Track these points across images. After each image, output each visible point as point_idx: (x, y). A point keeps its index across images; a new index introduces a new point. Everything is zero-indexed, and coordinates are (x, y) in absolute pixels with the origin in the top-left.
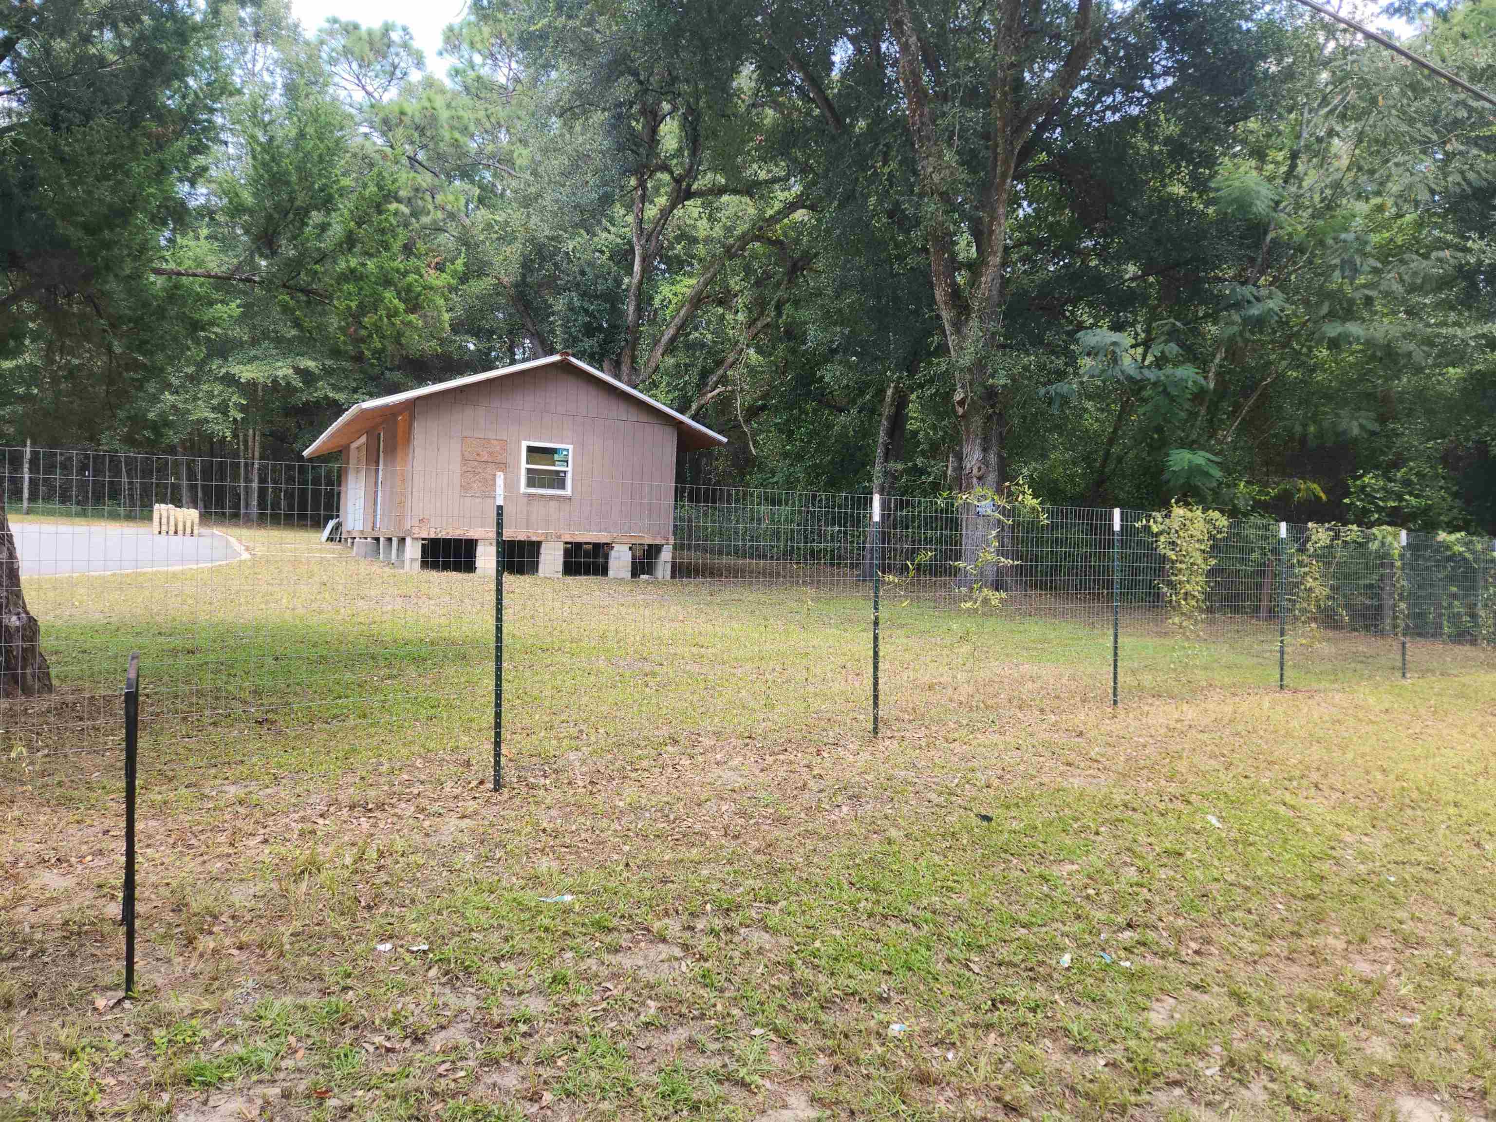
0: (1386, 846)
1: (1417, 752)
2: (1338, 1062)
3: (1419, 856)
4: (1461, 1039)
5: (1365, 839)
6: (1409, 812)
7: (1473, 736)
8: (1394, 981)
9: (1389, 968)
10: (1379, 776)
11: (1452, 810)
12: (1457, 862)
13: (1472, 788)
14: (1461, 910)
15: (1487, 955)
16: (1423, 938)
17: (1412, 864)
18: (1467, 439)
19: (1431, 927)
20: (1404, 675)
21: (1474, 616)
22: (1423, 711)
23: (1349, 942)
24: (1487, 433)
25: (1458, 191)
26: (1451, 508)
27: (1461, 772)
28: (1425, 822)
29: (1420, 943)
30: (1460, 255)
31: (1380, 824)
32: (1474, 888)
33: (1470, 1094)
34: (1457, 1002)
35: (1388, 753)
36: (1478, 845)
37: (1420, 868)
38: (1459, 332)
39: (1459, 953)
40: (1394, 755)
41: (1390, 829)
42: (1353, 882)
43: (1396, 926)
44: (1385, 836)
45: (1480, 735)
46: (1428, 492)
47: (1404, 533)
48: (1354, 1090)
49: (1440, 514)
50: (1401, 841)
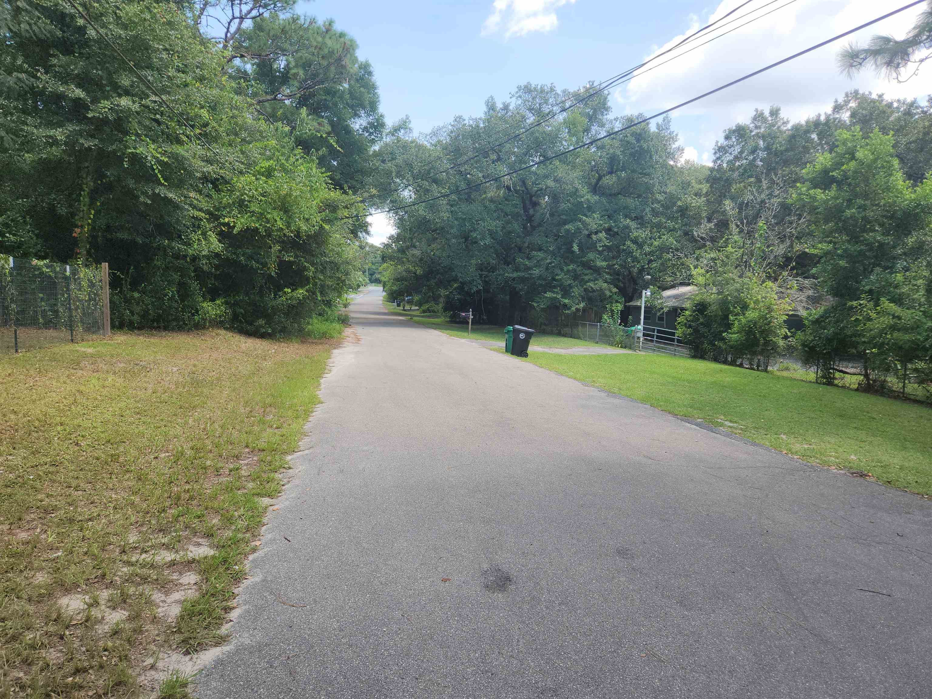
0: (25, 458)
1: (34, 397)
2: (18, 598)
3: (45, 459)
4: (86, 553)
5: (10, 458)
6: (35, 435)
7: (65, 383)
8: (44, 536)
9: (38, 530)
10: (13, 417)
11: (59, 428)
12: (67, 457)
13: (69, 413)
14: (74, 483)
15: (92, 503)
16: (56, 505)
17: (42, 465)
18: (42, 201)
19: (59, 498)
20: (17, 351)
21: (56, 312)
22: (32, 372)
23: (11, 524)
24: (55, 199)
25: (28, 35)
26: (36, 244)
27: (61, 405)
28: (46, 438)
29: (55, 509)
30: (32, 80)
31: (17, 446)
32: (79, 469)
33: (96, 580)
34: (81, 534)
35: (16, 401)
36: (77, 444)
37: (47, 466)
38: (35, 131)
39: (76, 507)
40: (21, 402)
41: (25, 448)
42: (7, 486)
43: (39, 504)
44: (23, 452)
45: (68, 381)
46: (21, 233)
47: (11, 259)
48: (31, 609)
49: (30, 247)
50: (33, 453)
